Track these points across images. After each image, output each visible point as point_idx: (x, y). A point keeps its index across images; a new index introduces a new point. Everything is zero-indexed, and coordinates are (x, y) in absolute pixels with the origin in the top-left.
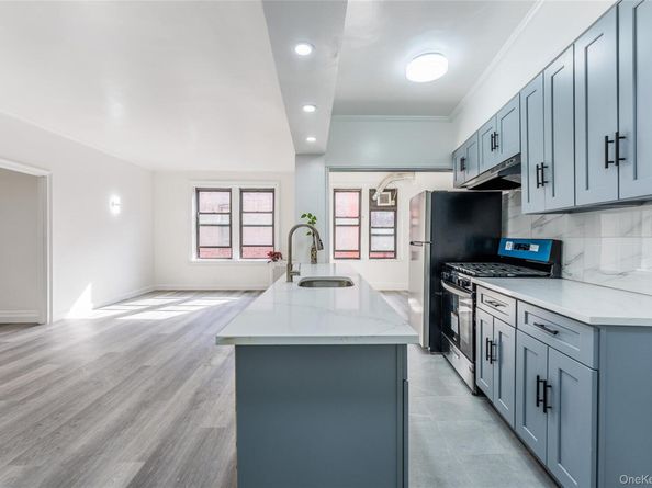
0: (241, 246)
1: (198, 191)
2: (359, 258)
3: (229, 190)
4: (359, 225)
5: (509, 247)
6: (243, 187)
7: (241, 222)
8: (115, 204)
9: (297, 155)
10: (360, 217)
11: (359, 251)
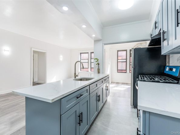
0: (91, 68)
1: (81, 53)
2: (126, 73)
3: (88, 53)
4: (126, 62)
5: (167, 69)
6: (92, 52)
7: (91, 62)
8: (61, 58)
9: (94, 41)
10: (126, 59)
11: (126, 70)
